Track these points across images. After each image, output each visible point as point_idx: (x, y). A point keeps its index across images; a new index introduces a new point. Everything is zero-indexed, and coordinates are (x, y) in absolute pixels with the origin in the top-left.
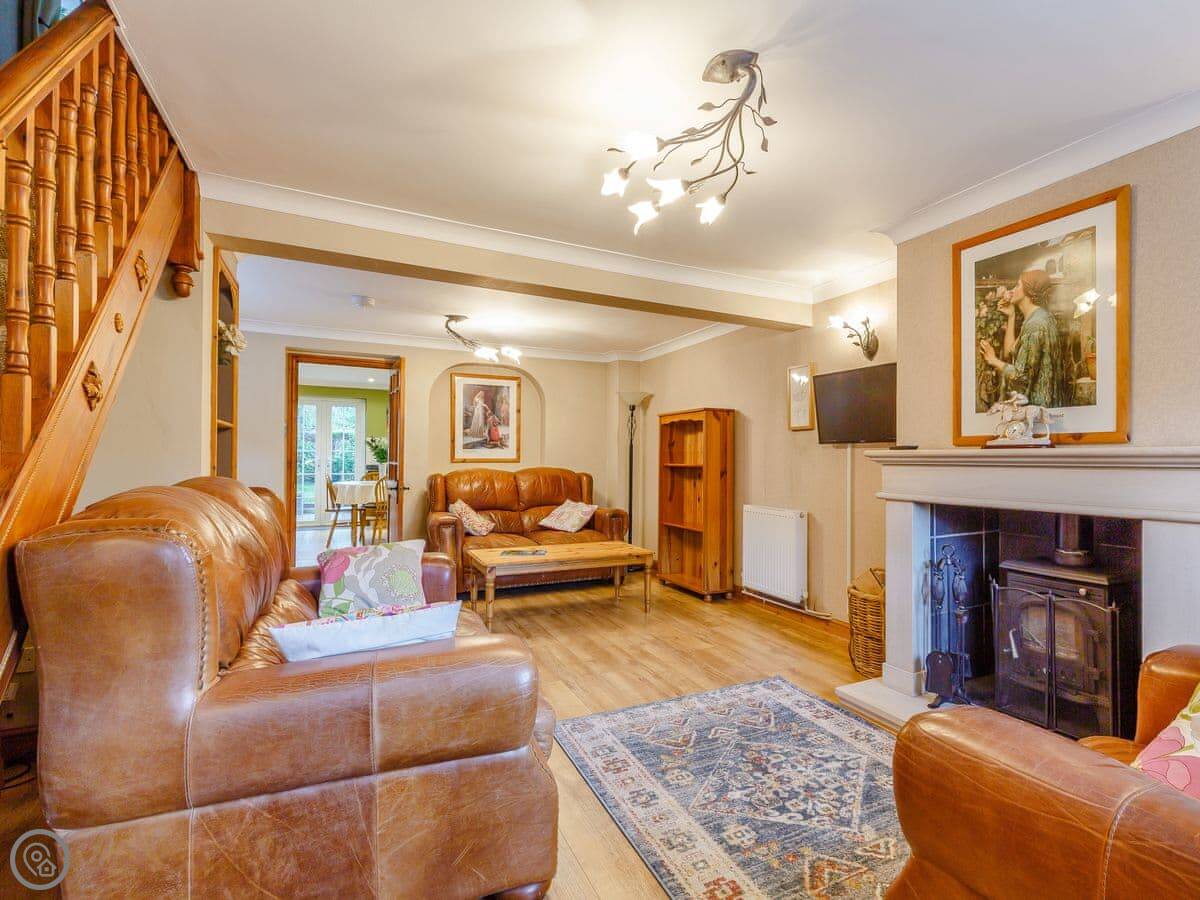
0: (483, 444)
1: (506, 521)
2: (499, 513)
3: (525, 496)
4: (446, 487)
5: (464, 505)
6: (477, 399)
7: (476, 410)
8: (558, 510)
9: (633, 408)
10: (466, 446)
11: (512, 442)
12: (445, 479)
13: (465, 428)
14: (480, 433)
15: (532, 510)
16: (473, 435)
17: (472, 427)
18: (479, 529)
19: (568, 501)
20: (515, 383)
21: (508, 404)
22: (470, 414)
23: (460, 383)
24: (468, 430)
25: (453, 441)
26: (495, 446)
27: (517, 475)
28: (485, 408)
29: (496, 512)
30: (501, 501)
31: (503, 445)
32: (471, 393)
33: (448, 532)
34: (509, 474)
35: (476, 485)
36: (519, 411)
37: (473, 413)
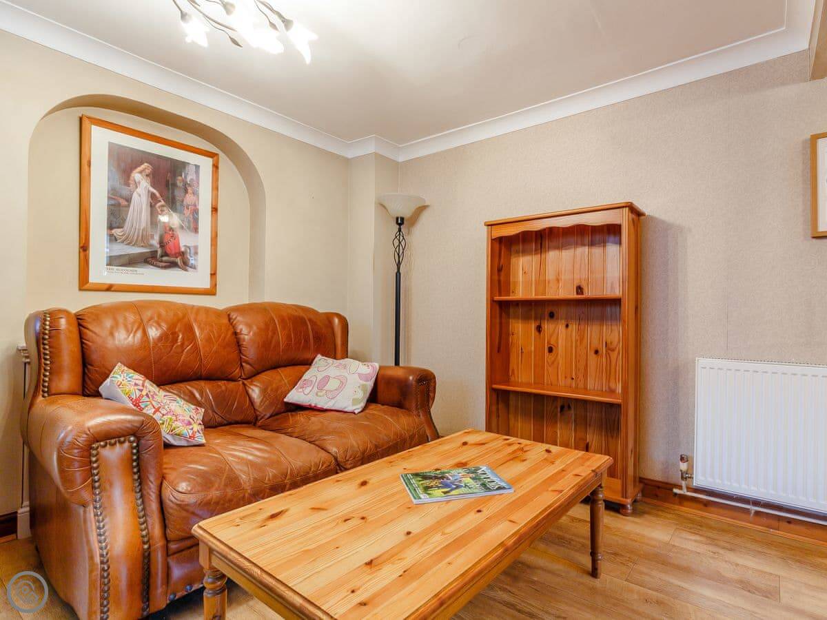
0: (150, 259)
1: (221, 400)
2: (207, 387)
3: (251, 352)
4: (81, 337)
5: (138, 378)
6: (136, 176)
7: (135, 196)
8: (311, 374)
9: (400, 222)
10: (112, 261)
11: (202, 260)
12: (80, 321)
13: (110, 227)
14: (144, 239)
15: (265, 376)
16: (128, 241)
17: (127, 225)
18: (185, 431)
19: (319, 356)
20: (209, 161)
21: (195, 193)
22: (124, 203)
23: (101, 139)
24: (117, 232)
25: (84, 248)
26: (173, 265)
27: (234, 315)
28: (153, 196)
29: (202, 383)
30: (209, 364)
31: (185, 265)
32: (125, 164)
33: (114, 454)
34: (218, 313)
35: (154, 333)
36: (215, 209)
37: (129, 200)
